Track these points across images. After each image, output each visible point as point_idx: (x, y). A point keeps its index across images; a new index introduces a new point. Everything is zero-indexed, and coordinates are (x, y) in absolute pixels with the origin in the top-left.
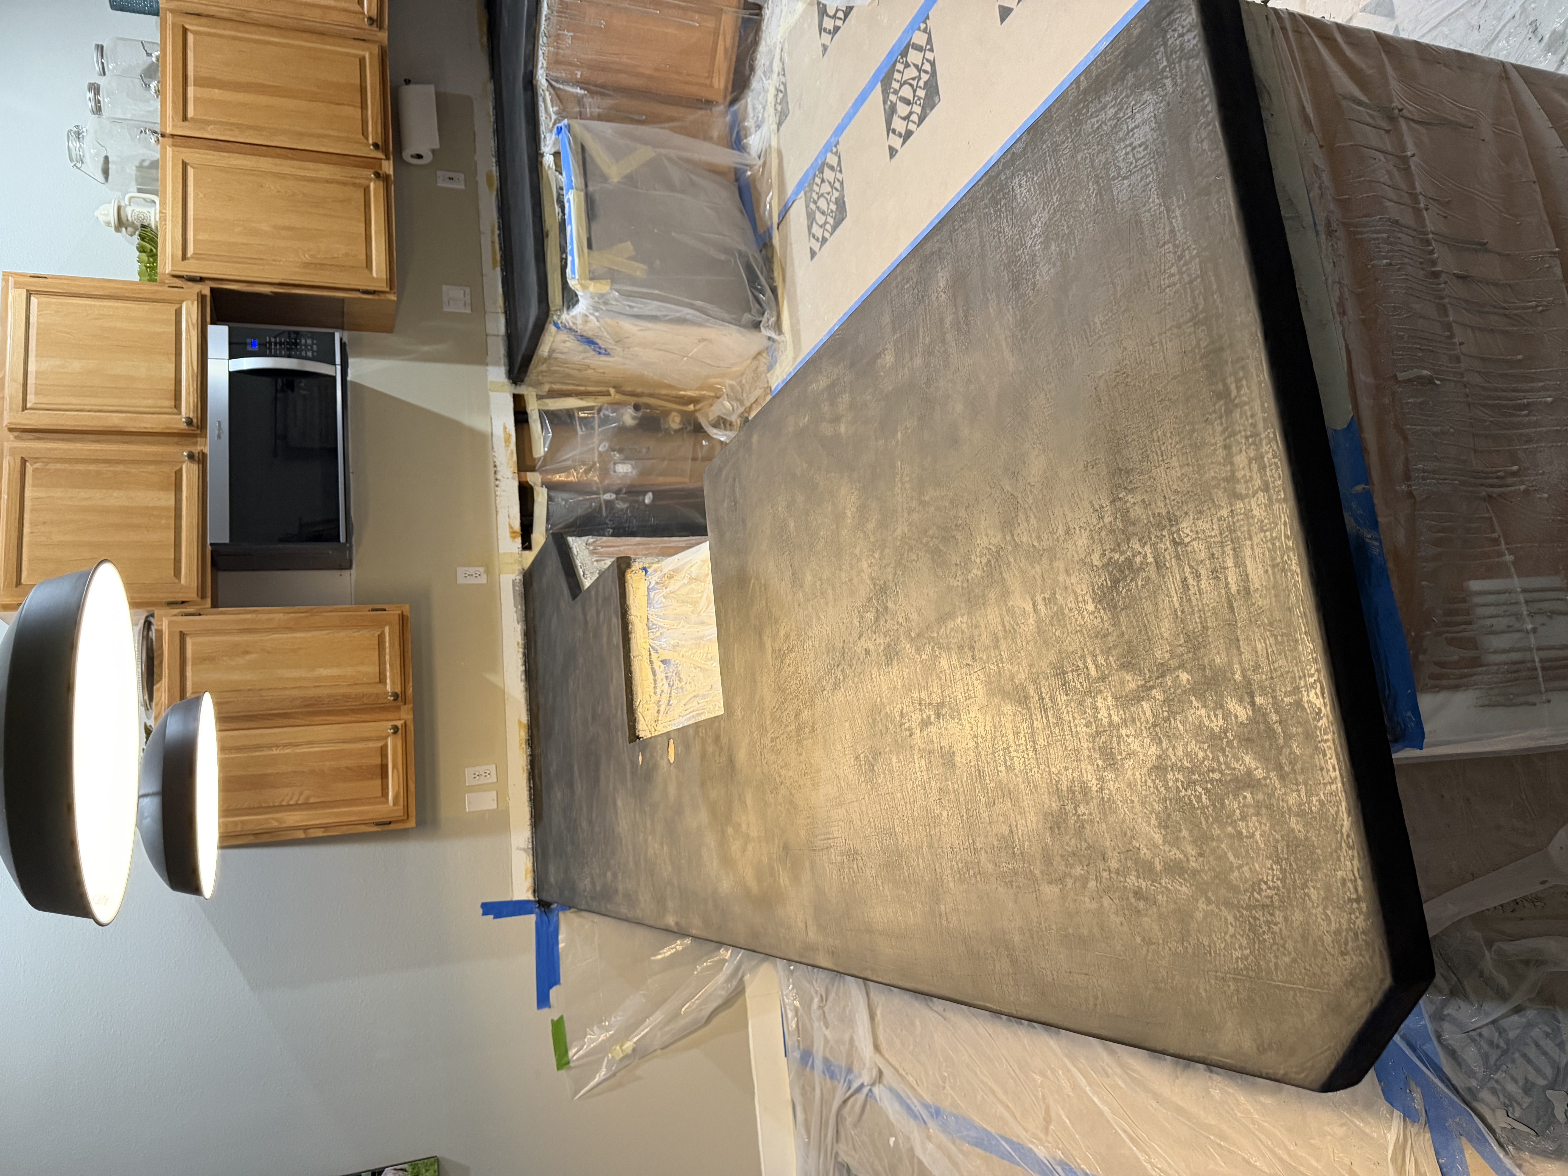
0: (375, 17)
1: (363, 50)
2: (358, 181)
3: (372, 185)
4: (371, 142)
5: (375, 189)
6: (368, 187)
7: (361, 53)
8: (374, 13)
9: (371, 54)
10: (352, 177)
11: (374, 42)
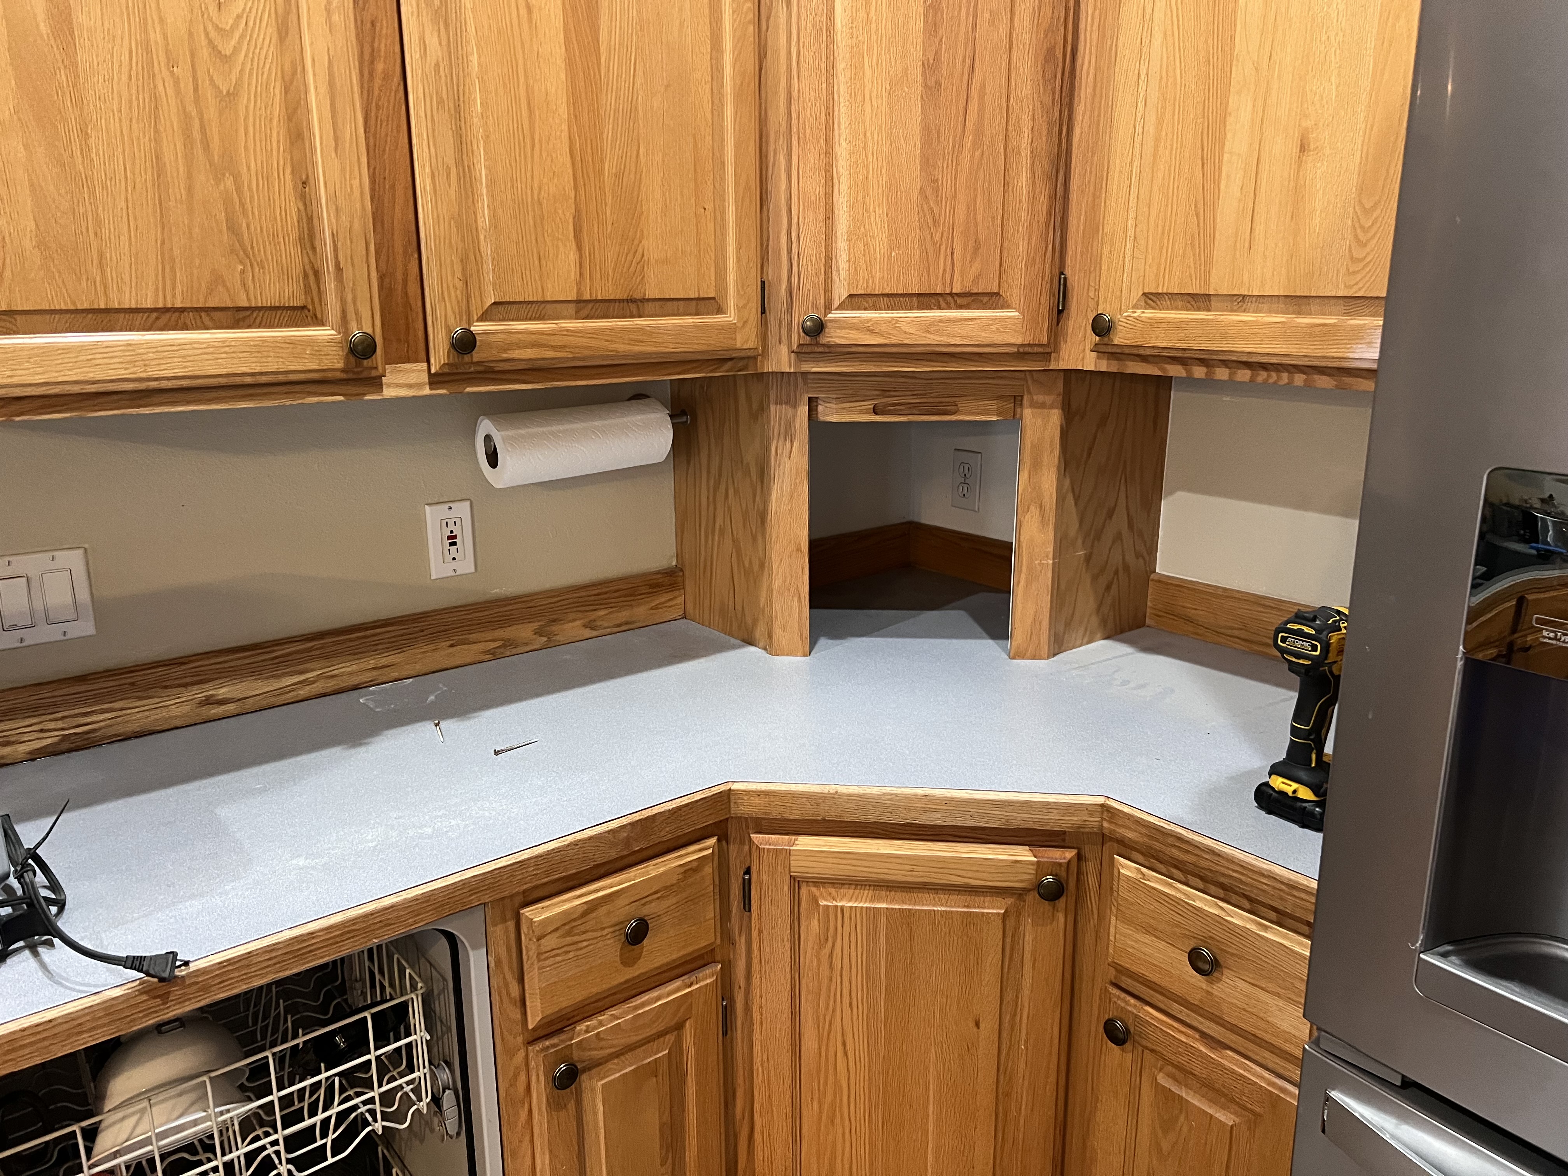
0: (824, 339)
1: (739, 309)
2: (330, 285)
3: (323, 333)
4: (477, 328)
5: (311, 342)
6: (318, 321)
7: (731, 302)
8: (835, 336)
9: (731, 329)
10: (338, 269)
11: (764, 337)
